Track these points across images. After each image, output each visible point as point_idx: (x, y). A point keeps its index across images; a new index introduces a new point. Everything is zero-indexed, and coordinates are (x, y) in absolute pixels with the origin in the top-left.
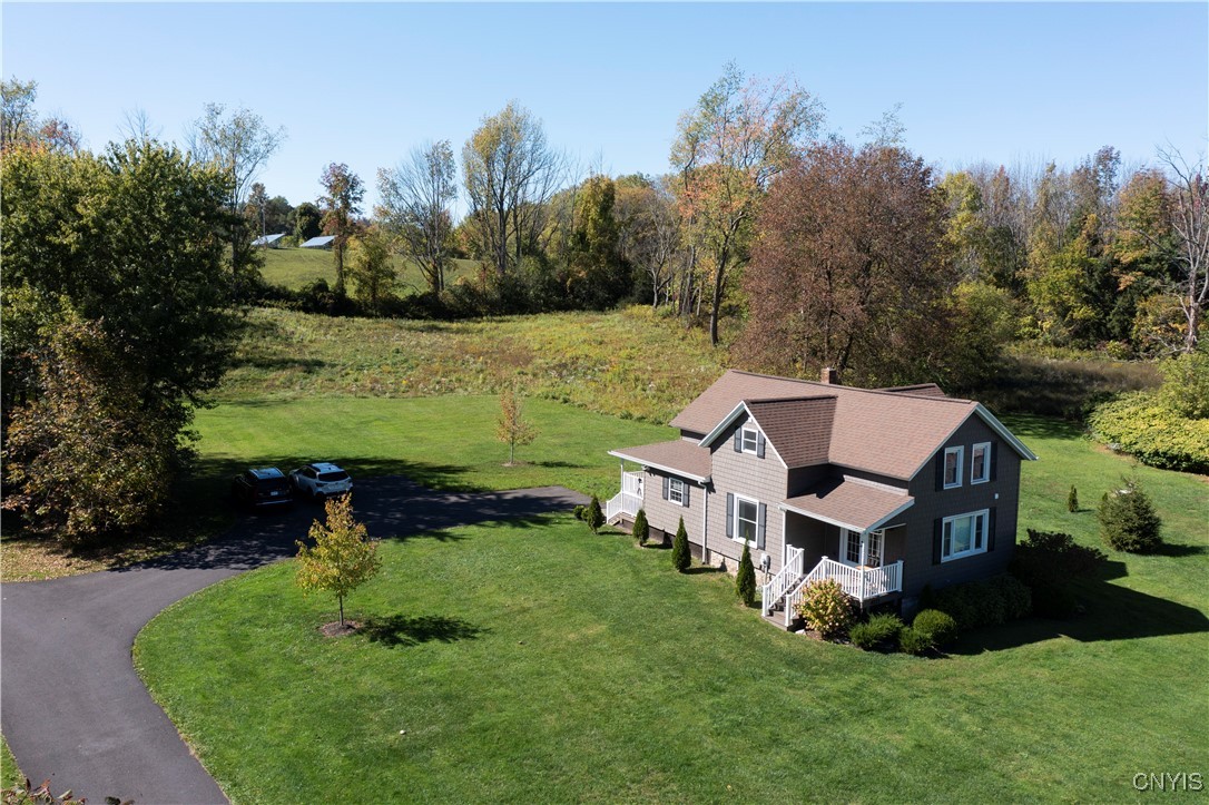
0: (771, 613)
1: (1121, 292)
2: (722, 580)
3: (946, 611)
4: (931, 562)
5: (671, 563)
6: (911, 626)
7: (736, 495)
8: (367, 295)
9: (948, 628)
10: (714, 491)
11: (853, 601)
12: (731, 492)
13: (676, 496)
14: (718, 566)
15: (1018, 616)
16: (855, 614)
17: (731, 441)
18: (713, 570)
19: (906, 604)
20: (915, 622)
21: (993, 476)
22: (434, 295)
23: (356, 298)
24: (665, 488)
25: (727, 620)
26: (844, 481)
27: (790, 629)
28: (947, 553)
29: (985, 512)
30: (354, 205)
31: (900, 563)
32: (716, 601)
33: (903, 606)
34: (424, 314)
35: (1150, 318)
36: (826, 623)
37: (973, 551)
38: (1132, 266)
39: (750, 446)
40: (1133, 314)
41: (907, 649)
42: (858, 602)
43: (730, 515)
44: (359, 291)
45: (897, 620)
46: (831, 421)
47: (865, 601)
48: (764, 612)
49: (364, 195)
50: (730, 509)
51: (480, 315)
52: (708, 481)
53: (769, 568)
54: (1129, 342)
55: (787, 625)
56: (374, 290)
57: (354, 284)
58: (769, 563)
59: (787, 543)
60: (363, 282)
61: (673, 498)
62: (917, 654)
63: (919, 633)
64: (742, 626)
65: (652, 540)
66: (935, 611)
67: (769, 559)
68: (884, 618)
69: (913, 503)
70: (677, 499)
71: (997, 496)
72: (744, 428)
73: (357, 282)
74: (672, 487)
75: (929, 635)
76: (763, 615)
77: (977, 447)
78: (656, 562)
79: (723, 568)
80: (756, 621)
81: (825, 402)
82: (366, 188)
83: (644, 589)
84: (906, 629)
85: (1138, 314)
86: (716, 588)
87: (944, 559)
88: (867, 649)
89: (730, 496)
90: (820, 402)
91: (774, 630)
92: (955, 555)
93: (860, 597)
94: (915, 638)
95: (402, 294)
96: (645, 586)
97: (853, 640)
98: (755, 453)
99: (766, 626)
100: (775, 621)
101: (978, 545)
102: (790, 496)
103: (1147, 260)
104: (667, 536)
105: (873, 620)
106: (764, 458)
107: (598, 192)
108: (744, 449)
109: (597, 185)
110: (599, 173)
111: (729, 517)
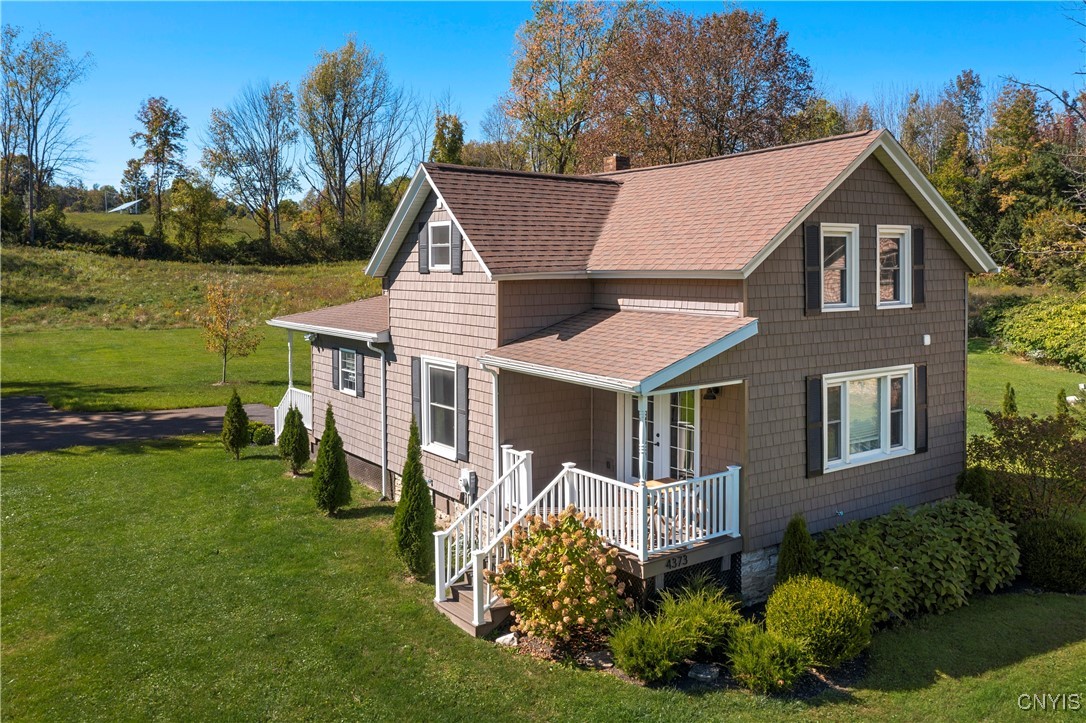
0: (456, 595)
1: (1002, 214)
3: (842, 580)
4: (802, 472)
6: (761, 618)
7: (426, 358)
8: (189, 240)
9: (849, 624)
10: (394, 358)
11: (622, 561)
12: (415, 354)
13: (348, 381)
15: (992, 587)
16: (628, 592)
17: (414, 257)
19: (752, 566)
20: (769, 609)
21: (919, 296)
22: (266, 241)
23: (177, 243)
24: (335, 368)
26: (617, 310)
27: (481, 630)
28: (836, 454)
29: (907, 371)
30: (173, 142)
31: (733, 473)
33: (745, 570)
34: (252, 260)
35: (1038, 238)
36: (556, 617)
37: (886, 452)
38: (1013, 185)
39: (441, 256)
40: (1017, 237)
41: (751, 681)
42: (635, 563)
43: (416, 400)
44: (181, 236)
45: (728, 606)
46: (603, 215)
47: (651, 561)
48: (438, 594)
49: (187, 132)
50: (417, 388)
51: (313, 261)
52: (384, 339)
53: (473, 498)
54: (1016, 266)
55: (476, 623)
56: (198, 233)
57: (174, 228)
59: (502, 441)
60: (185, 226)
61: (345, 384)
62: (775, 692)
63: (777, 637)
66: (816, 581)
67: (475, 479)
68: (696, 601)
69: (756, 331)
70: (350, 386)
71: (927, 340)
72: (433, 223)
73: (178, 226)
74: (343, 364)
75: (801, 644)
76: (437, 599)
77: (885, 231)
81: (596, 186)
82: (188, 125)
84: (748, 627)
85: (1023, 235)
87: (830, 466)
88: (652, 684)
89: (416, 361)
90: (586, 185)
92: (852, 459)
93: (636, 549)
94: (766, 652)
95: (230, 241)
97: (621, 658)
98: (448, 267)
100: (456, 613)
101: (896, 439)
102: (505, 340)
103: (1029, 177)
105: (669, 606)
106: (462, 273)
107: (446, 131)
108: (433, 266)
109: (444, 125)
110: (447, 112)
111: (416, 404)
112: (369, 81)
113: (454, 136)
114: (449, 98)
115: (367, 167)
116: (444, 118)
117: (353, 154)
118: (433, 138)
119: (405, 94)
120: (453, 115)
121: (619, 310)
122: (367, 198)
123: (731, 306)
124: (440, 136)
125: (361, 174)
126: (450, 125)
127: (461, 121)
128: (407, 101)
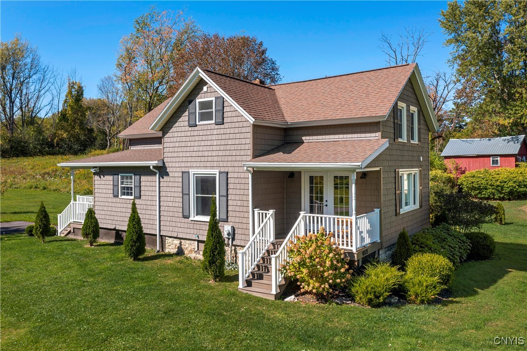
0: (249, 283)
2: (181, 262)
4: (395, 213)
5: (124, 255)
7: (192, 171)
10: (167, 174)
12: (185, 170)
13: (127, 191)
14: (175, 251)
17: (185, 117)
18: (170, 255)
19: (382, 256)
21: (419, 139)
24: (115, 186)
25: (200, 297)
27: (278, 296)
28: (401, 206)
29: (417, 172)
31: (377, 212)
32: (180, 280)
33: (380, 258)
37: (413, 206)
39: (206, 115)
42: (353, 254)
43: (185, 194)
47: (359, 252)
48: (241, 284)
50: (186, 187)
52: (161, 164)
53: (233, 239)
55: (274, 292)
58: (234, 234)
59: (254, 207)
61: (123, 194)
64: (220, 303)
65: (101, 240)
67: (234, 229)
69: (387, 145)
70: (128, 194)
71: (421, 159)
72: (200, 100)
74: (122, 183)
76: (241, 286)
77: (411, 109)
78: (107, 255)
79: (180, 252)
80: (234, 294)
81: (267, 90)
83: (91, 280)
86: (177, 270)
89: (185, 174)
90: (263, 88)
91: (259, 301)
92: (405, 209)
93: (350, 247)
94: (424, 284)
96: (92, 276)
98: (212, 122)
99: (248, 298)
100: (257, 291)
101: (414, 202)
102: (256, 156)
104: (118, 234)
105: (370, 271)
106: (223, 124)
107: (73, 90)
108: (199, 122)
109: (72, 87)
110: (74, 80)
111: (186, 197)
112: (29, 60)
113: (78, 92)
114: (75, 73)
115: (26, 107)
116: (73, 83)
117: (18, 100)
118: (65, 93)
119: (49, 69)
120: (77, 82)
121: (304, 143)
122: (25, 125)
123: (373, 135)
124: (70, 92)
125: (22, 111)
126: (76, 87)
127: (82, 85)
128: (51, 73)
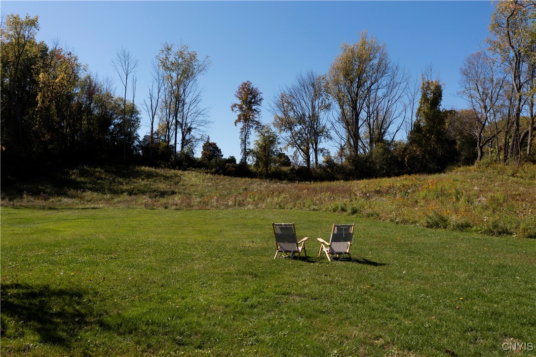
8: (262, 168)
22: (307, 167)
30: (254, 107)
49: (262, 102)
56: (267, 164)
57: (253, 160)
60: (259, 159)
73: (255, 158)
82: (263, 97)
107: (429, 92)
109: (428, 88)
110: (429, 79)
113: (435, 94)
114: (431, 70)
115: (374, 122)
116: (428, 83)
120: (434, 80)
124: (424, 95)
125: (370, 127)
126: (432, 87)
127: (440, 84)
